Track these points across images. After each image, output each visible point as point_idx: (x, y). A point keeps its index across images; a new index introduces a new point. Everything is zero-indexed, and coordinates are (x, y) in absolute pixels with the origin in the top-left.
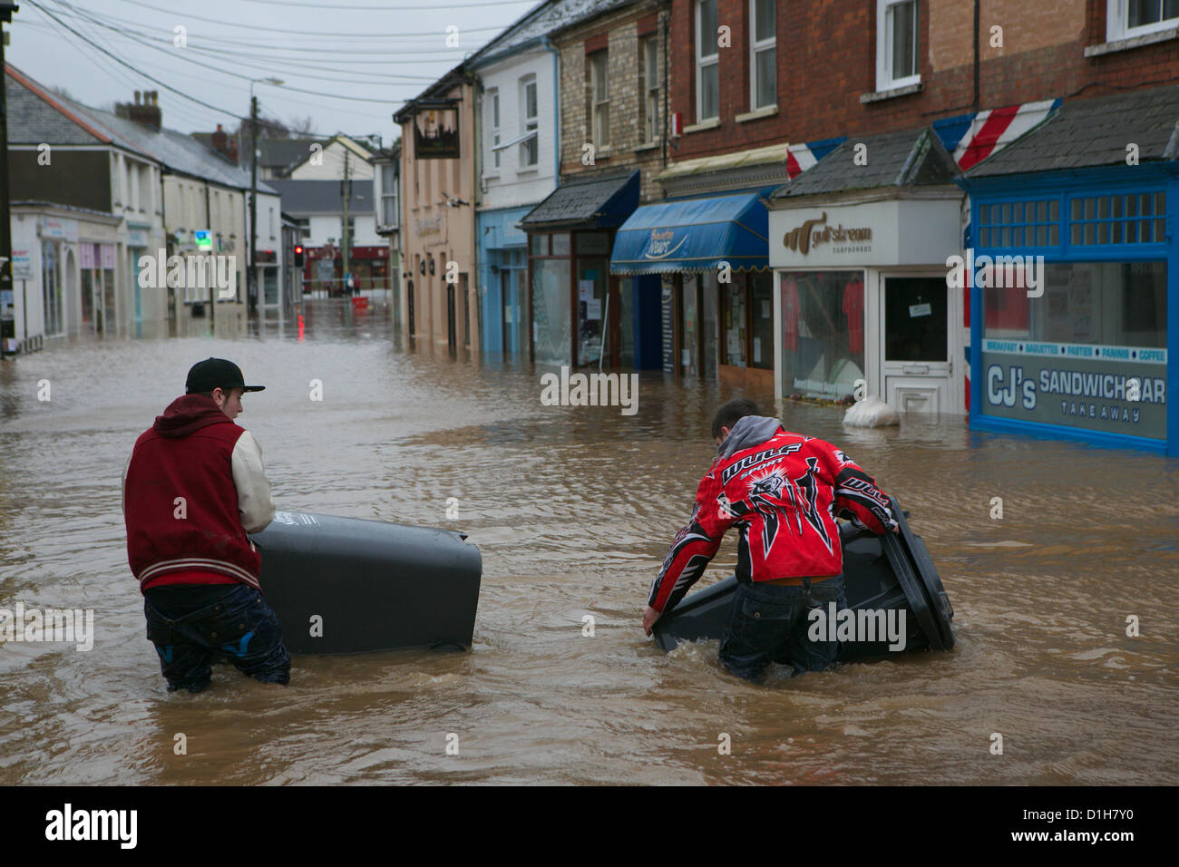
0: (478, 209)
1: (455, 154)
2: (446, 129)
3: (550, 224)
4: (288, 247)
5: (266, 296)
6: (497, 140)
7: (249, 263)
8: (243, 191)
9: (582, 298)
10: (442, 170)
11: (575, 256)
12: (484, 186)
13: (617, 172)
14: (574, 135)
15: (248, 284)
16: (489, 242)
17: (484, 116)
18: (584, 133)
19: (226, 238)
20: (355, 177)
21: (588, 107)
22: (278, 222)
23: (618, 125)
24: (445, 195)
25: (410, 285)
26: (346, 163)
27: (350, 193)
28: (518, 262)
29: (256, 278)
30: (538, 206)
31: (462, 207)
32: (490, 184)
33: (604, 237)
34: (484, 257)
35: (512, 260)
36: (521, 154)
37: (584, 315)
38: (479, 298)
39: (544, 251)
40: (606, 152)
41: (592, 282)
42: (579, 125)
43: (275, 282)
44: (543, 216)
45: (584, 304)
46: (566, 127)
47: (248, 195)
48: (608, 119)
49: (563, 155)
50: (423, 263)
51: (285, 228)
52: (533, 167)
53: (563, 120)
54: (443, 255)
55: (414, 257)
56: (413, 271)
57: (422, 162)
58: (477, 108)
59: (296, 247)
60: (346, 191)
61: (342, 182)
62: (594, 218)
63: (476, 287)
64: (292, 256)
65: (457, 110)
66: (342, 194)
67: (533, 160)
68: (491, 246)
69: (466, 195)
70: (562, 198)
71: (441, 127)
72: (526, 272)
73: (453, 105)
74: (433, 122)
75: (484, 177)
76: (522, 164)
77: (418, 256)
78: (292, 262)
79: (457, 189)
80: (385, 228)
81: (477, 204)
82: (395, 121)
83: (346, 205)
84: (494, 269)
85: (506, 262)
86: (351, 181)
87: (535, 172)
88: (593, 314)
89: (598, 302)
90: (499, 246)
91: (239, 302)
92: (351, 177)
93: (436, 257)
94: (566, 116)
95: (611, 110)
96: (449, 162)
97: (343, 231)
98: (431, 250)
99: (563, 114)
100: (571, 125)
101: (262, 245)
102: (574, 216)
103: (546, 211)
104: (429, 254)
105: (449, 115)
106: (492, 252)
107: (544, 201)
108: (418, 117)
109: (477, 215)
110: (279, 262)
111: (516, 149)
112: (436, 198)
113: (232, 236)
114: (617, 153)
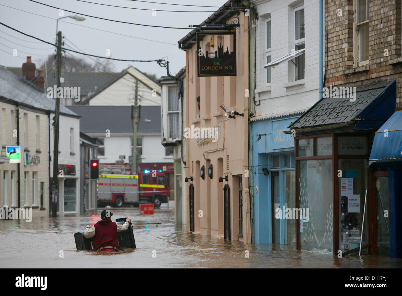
0: (251, 120)
1: (232, 72)
2: (225, 50)
3: (316, 129)
4: (85, 162)
5: (66, 204)
6: (269, 58)
7: (52, 176)
8: (48, 113)
9: (343, 194)
10: (221, 86)
11: (337, 157)
12: (257, 99)
13: (376, 83)
14: (337, 52)
15: (51, 193)
16: (260, 147)
17: (258, 38)
18: (346, 50)
19: (32, 153)
20: (143, 103)
21: (350, 28)
22: (78, 140)
23: (376, 42)
24: (223, 108)
25: (191, 188)
26: (136, 91)
27: (139, 116)
28: (286, 165)
29: (57, 188)
30: (304, 114)
31: (238, 117)
32: (262, 98)
33: (363, 140)
34: (256, 161)
35: (281, 162)
36: (290, 71)
37: (345, 209)
38: (251, 197)
39: (309, 153)
40: (366, 66)
41: (352, 180)
42: (342, 44)
43: (74, 192)
44: (308, 122)
45: (345, 199)
46: (329, 45)
47: (52, 116)
48: (367, 37)
49: (326, 70)
50: (203, 169)
51: (83, 145)
52: (300, 82)
53: (327, 39)
54: (221, 160)
55: (195, 163)
56: (194, 176)
57: (203, 79)
58: (252, 32)
59: (93, 162)
60: (136, 115)
61: (132, 107)
62: (354, 122)
63: (249, 187)
64: (89, 170)
65: (234, 34)
66: (132, 118)
67: (301, 75)
68: (262, 151)
69: (241, 108)
70: (326, 107)
71: (221, 49)
72: (293, 174)
73: (231, 30)
74: (213, 46)
75: (257, 91)
76: (290, 79)
77: (198, 162)
78: (89, 175)
79: (233, 102)
80: (170, 140)
81: (251, 115)
82: (180, 47)
83: (135, 127)
84: (265, 171)
85: (276, 165)
86: (140, 106)
87: (302, 85)
88: (353, 208)
89: (358, 197)
90: (270, 150)
91: (42, 209)
92: (139, 103)
93: (214, 163)
94: (330, 36)
95: (370, 29)
96: (227, 79)
97: (133, 149)
98: (209, 157)
99: (327, 35)
100: (335, 44)
101: (63, 160)
102: (336, 121)
103: (311, 118)
104: (208, 161)
105: (227, 39)
106: (264, 156)
107: (310, 110)
108: (201, 42)
109: (251, 124)
110: (78, 174)
111: (285, 65)
112: (215, 111)
113: (38, 152)
114: (375, 66)
